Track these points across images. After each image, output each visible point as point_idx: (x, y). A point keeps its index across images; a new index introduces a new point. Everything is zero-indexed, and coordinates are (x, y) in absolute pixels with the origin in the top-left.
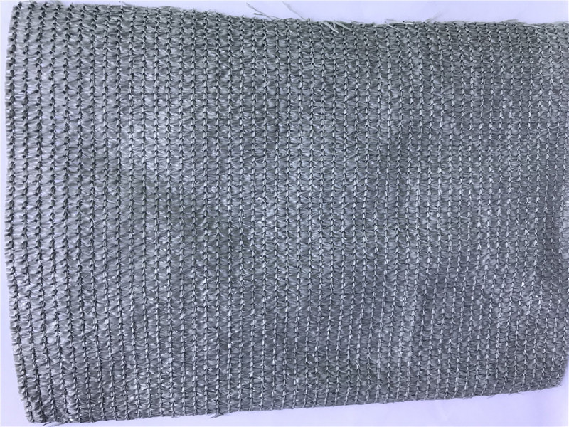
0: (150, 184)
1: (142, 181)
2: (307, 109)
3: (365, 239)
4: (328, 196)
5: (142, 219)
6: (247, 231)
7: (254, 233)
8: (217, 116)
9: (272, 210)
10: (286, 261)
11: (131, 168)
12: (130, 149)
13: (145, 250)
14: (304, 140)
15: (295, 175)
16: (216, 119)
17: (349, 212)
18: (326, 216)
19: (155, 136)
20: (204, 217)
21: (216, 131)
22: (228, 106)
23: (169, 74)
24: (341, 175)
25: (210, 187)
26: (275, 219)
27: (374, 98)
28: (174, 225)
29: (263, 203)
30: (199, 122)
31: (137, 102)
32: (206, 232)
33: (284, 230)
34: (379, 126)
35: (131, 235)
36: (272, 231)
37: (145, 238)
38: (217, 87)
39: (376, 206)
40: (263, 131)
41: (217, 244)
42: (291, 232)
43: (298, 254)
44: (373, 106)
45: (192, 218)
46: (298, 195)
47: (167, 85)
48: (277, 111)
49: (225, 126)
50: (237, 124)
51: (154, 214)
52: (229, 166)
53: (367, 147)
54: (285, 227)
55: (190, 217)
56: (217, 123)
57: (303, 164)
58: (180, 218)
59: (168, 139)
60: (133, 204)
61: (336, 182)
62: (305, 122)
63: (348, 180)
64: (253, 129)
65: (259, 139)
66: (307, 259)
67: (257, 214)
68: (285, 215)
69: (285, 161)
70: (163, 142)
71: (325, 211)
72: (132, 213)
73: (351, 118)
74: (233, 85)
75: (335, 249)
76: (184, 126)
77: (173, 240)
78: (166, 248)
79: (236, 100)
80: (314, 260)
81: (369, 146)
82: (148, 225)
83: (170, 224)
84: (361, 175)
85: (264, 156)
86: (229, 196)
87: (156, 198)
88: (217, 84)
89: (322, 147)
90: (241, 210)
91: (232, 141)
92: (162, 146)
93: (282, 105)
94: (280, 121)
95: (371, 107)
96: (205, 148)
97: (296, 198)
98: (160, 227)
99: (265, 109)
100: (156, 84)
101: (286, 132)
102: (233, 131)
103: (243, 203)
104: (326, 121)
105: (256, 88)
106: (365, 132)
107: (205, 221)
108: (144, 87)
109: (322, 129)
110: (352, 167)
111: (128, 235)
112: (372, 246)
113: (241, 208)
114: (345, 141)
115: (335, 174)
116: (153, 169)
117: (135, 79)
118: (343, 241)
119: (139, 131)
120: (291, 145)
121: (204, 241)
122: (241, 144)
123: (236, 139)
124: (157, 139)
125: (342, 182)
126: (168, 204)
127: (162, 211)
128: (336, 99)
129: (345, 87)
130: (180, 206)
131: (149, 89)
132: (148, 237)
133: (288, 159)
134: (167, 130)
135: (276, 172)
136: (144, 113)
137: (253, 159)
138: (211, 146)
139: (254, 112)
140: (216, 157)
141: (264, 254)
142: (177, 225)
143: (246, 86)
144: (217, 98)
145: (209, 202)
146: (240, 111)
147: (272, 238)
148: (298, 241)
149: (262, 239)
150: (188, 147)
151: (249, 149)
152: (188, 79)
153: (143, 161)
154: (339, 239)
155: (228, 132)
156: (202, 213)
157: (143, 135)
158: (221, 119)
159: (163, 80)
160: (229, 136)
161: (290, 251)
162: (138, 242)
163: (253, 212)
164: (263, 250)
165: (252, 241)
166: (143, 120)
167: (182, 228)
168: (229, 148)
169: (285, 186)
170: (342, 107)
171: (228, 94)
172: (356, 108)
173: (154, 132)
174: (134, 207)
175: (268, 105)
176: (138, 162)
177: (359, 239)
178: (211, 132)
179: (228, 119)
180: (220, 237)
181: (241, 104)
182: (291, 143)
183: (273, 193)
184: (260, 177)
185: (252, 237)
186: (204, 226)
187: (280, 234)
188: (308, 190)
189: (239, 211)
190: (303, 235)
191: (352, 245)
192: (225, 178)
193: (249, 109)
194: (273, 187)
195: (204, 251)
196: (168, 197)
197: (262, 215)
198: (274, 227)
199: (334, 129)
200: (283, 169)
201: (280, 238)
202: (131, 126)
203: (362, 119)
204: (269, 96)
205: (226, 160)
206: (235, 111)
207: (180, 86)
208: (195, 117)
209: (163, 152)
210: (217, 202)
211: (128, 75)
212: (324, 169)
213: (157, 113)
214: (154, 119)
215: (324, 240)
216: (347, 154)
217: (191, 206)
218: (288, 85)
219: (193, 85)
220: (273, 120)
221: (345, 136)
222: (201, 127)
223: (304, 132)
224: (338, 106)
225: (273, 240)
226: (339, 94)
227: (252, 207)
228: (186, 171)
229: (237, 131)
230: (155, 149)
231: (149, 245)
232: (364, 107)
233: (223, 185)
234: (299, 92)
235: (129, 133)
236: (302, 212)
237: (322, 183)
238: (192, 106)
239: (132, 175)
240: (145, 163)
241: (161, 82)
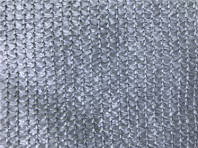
0: (22, 88)
1: (16, 87)
2: (140, 24)
3: (187, 121)
4: (159, 90)
5: (16, 116)
6: (97, 120)
7: (103, 122)
8: (70, 34)
9: (116, 103)
10: (129, 142)
11: (7, 77)
12: (6, 63)
13: (19, 141)
14: (139, 48)
15: (133, 75)
16: (70, 36)
17: (175, 101)
18: (158, 106)
19: (24, 52)
20: (64, 112)
21: (71, 45)
22: (79, 25)
23: (33, 4)
24: (169, 74)
25: (68, 88)
26: (119, 110)
27: (191, 14)
28: (41, 120)
29: (109, 98)
30: (57, 39)
31: (10, 27)
32: (65, 124)
33: (126, 118)
34: (196, 35)
35: (7, 130)
36: (117, 120)
37: (18, 132)
38: (70, 11)
39: (194, 95)
40: (107, 43)
41: (75, 133)
42: (132, 120)
43: (138, 136)
44: (191, 20)
45: (55, 113)
46: (136, 91)
47: (32, 12)
48: (117, 27)
49: (77, 41)
50: (86, 38)
51: (25, 112)
52: (82, 71)
53: (188, 52)
54: (127, 116)
55: (53, 112)
56: (71, 39)
57: (139, 67)
58: (45, 114)
59: (33, 53)
60: (8, 105)
61: (165, 79)
62: (139, 34)
63: (174, 77)
64: (99, 42)
65: (104, 49)
66: (145, 139)
67: (105, 107)
68: (126, 107)
69: (125, 65)
70: (30, 55)
71: (157, 102)
72: (8, 112)
73: (174, 30)
74: (82, 9)
75: (166, 130)
76: (46, 42)
77: (40, 131)
78: (35, 138)
79: (85, 20)
80: (151, 140)
81: (189, 51)
82: (20, 121)
83: (37, 119)
84: (184, 73)
85: (108, 62)
86: (82, 94)
87: (26, 99)
88: (70, 9)
89: (154, 53)
90: (93, 104)
91: (83, 52)
92: (29, 59)
93: (121, 23)
94: (120, 34)
95: (189, 21)
96: (62, 58)
97: (134, 93)
98: (30, 122)
99: (108, 26)
100: (23, 12)
101: (125, 43)
102: (83, 44)
103: (94, 99)
104: (156, 33)
105: (100, 10)
106: (185, 40)
107: (64, 115)
108: (14, 15)
109: (153, 39)
110: (177, 67)
111: (5, 130)
112: (193, 126)
113: (92, 103)
114: (171, 48)
115: (164, 73)
116: (24, 77)
117: (8, 9)
118: (171, 124)
119: (12, 48)
120: (129, 53)
121: (64, 131)
122: (90, 54)
123: (86, 50)
124: (25, 54)
125: (169, 79)
126: (36, 103)
127: (31, 109)
128: (162, 16)
129: (169, 7)
130: (45, 104)
131: (19, 17)
132: (21, 130)
133: (127, 63)
134: (32, 46)
135: (118, 74)
136: (16, 35)
137: (100, 65)
138: (67, 57)
139: (100, 29)
140: (72, 65)
141: (112, 138)
142: (43, 120)
143: (93, 9)
144: (70, 19)
145: (67, 100)
146: (89, 28)
147: (117, 125)
148: (137, 126)
149: (110, 126)
150: (49, 59)
151: (97, 57)
152: (48, 7)
153: (16, 71)
154: (168, 123)
155: (80, 45)
156: (62, 108)
157: (15, 51)
158: (74, 36)
159: (29, 9)
160: (81, 48)
161: (132, 134)
162: (12, 135)
163: (101, 105)
164: (110, 135)
165: (102, 128)
166: (15, 40)
167: (47, 122)
168: (81, 57)
169: (126, 84)
170: (167, 22)
171: (79, 16)
172: (177, 22)
173: (23, 48)
174: (9, 107)
175: (110, 23)
176: (13, 72)
177: (183, 121)
178: (66, 46)
179: (79, 35)
180: (77, 127)
181: (89, 23)
182: (129, 51)
183: (117, 90)
184: (106, 78)
185: (102, 125)
186: (64, 119)
187: (123, 121)
188: (144, 86)
189: (90, 105)
190: (141, 121)
191: (178, 126)
192: (79, 80)
193: (96, 27)
194: (116, 86)
195: (65, 139)
196: (36, 98)
197: (109, 108)
198: (118, 117)
199: (161, 39)
200: (123, 71)
201: (123, 125)
202: (6, 45)
203: (182, 31)
204: (110, 16)
205: (79, 67)
206: (85, 28)
207: (42, 12)
208: (54, 35)
209: (31, 63)
210: (74, 99)
211: (3, 7)
212: (156, 70)
213: (26, 34)
214: (23, 39)
215: (157, 124)
216: (172, 57)
217: (54, 104)
218: (125, 7)
219: (51, 11)
220: (114, 34)
221: (171, 44)
222: (58, 42)
223: (139, 42)
224: (164, 21)
225: (118, 126)
226: (164, 12)
227: (101, 101)
228: (49, 77)
229: (86, 44)
230: (24, 62)
231: (21, 137)
232: (183, 21)
233: (78, 86)
234: (134, 12)
235: (5, 50)
236: (139, 103)
237: (154, 81)
238: (51, 27)
239: (8, 83)
240: (18, 73)
241: (28, 10)
